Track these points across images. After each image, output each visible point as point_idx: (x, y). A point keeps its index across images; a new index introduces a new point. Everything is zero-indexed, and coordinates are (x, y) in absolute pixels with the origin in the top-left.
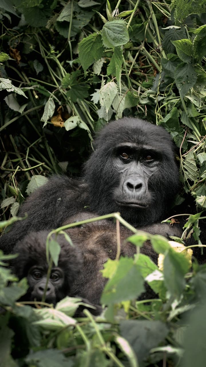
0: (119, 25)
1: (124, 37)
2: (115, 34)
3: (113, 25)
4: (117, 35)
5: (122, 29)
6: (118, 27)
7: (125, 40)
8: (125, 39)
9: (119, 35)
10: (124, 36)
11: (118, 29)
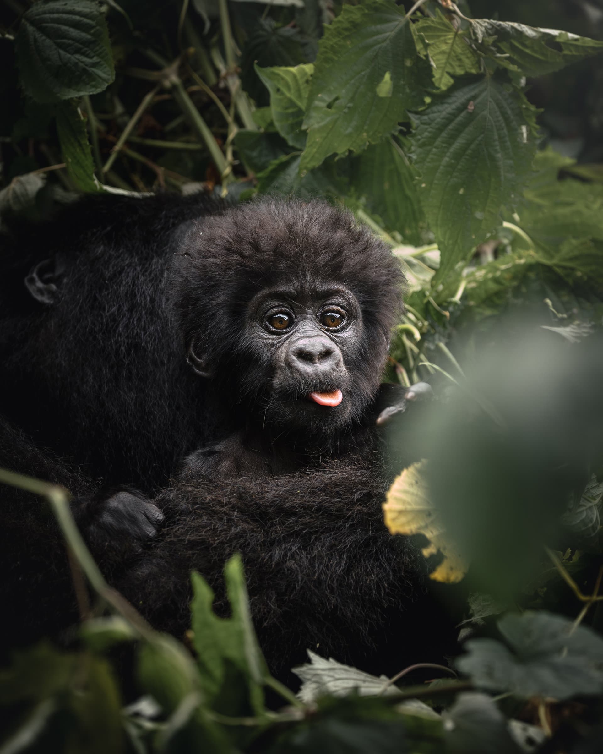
0: (77, 18)
1: (94, 65)
2: (62, 52)
3: (58, 18)
4: (69, 55)
5: (90, 34)
6: (77, 25)
7: (100, 77)
8: (100, 73)
9: (77, 56)
10: (95, 59)
11: (74, 32)
